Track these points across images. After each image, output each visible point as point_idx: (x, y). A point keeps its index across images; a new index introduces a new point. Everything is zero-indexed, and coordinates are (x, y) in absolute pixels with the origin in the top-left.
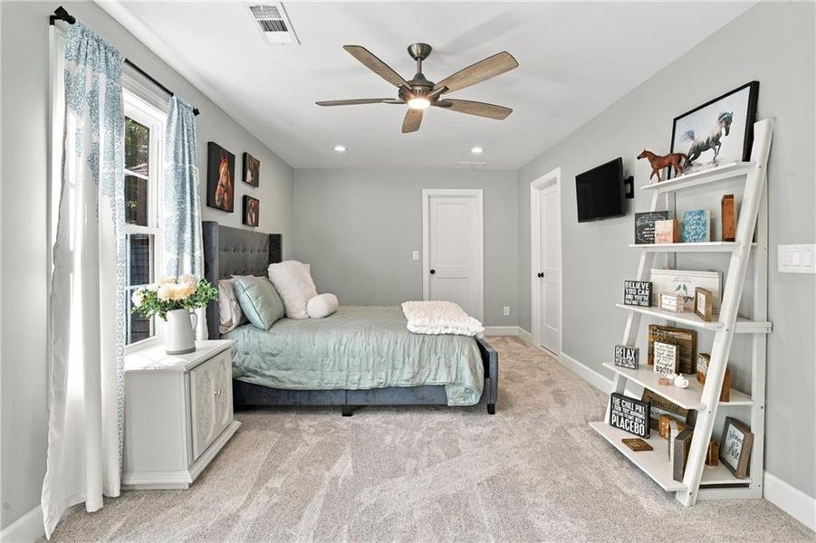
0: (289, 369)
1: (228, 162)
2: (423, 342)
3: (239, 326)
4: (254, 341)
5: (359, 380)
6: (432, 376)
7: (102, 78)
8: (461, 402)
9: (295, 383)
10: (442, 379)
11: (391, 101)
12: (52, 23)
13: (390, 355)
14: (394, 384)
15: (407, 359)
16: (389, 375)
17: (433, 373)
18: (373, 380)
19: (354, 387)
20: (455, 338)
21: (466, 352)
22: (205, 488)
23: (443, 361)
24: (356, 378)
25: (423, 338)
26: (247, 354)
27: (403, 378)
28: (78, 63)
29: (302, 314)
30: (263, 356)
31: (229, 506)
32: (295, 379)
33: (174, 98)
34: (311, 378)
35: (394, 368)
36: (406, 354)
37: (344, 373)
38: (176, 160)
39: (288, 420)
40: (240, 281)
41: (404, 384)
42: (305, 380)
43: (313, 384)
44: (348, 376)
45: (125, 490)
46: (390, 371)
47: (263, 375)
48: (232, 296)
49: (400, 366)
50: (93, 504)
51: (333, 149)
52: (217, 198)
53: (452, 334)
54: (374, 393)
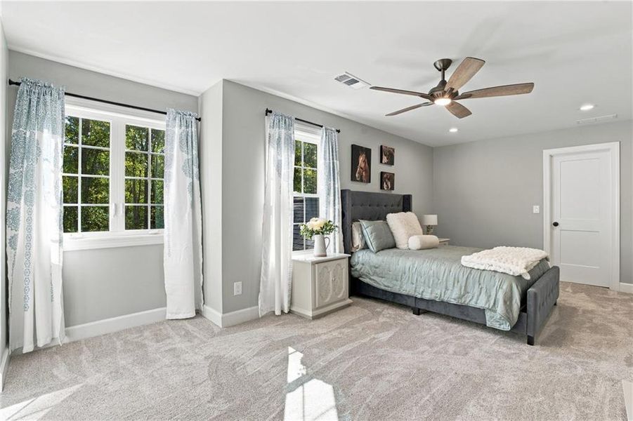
0: (382, 277)
1: (366, 154)
2: (470, 273)
3: (363, 249)
4: (367, 258)
5: (423, 292)
6: (474, 300)
7: (283, 131)
8: (497, 326)
9: (386, 286)
10: (481, 303)
11: (426, 104)
12: (267, 115)
13: (445, 278)
14: (446, 299)
15: (456, 285)
16: (443, 293)
17: (476, 297)
18: (431, 293)
19: (419, 296)
20: (497, 275)
21: (505, 287)
22: (318, 322)
23: (484, 291)
24: (421, 290)
25: (471, 271)
26: (363, 264)
27: (452, 296)
28: (273, 128)
29: (405, 247)
30: (371, 267)
31: (320, 331)
32: (386, 284)
33: (324, 128)
34: (395, 285)
35: (447, 289)
36: (456, 280)
37: (414, 286)
38: (325, 159)
39: (380, 307)
40: (364, 223)
41: (453, 302)
42: (391, 286)
43: (396, 289)
44: (416, 288)
45: (290, 312)
46: (444, 290)
47: (370, 279)
48: (360, 232)
49: (451, 288)
50: (278, 312)
51: (448, 131)
52: (357, 175)
53: (495, 272)
54: (432, 303)
